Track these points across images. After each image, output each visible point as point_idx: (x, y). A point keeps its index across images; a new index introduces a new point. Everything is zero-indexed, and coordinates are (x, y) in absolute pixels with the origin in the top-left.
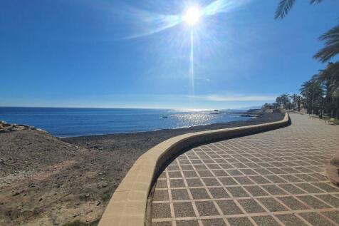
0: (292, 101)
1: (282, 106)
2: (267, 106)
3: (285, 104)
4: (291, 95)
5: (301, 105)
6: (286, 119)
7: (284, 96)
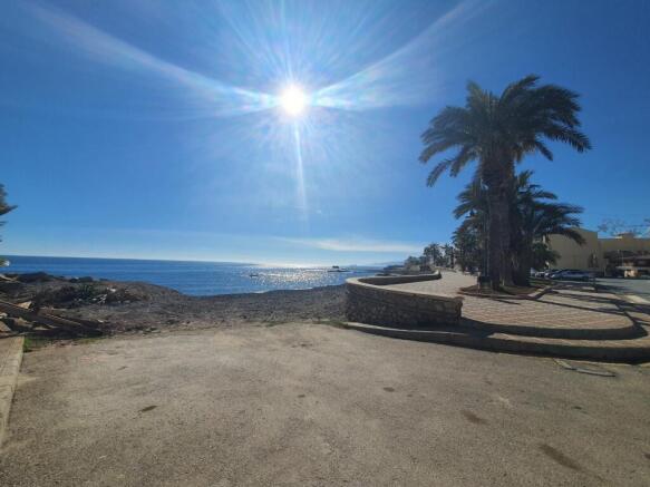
0: (443, 253)
1: (432, 262)
2: (412, 261)
3: (435, 257)
4: (442, 244)
5: (455, 260)
7: (433, 246)
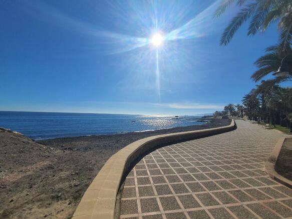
0: (236, 109)
1: (229, 114)
2: (218, 114)
3: (231, 111)
4: (236, 104)
5: (244, 113)
6: (232, 124)
7: (230, 105)
